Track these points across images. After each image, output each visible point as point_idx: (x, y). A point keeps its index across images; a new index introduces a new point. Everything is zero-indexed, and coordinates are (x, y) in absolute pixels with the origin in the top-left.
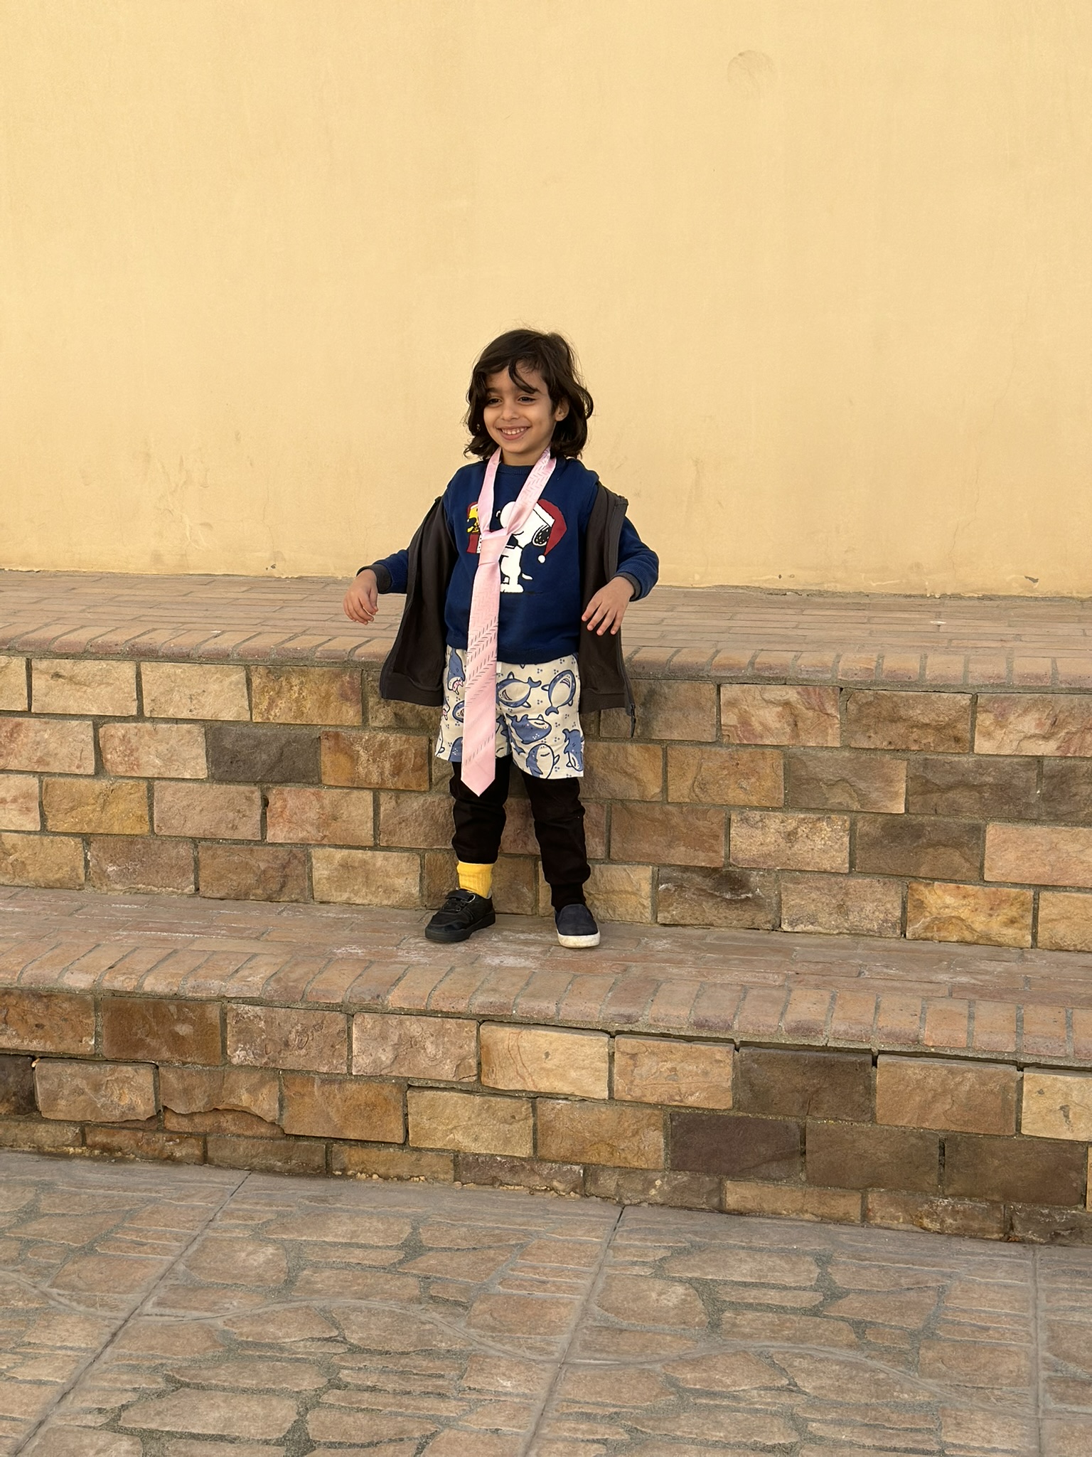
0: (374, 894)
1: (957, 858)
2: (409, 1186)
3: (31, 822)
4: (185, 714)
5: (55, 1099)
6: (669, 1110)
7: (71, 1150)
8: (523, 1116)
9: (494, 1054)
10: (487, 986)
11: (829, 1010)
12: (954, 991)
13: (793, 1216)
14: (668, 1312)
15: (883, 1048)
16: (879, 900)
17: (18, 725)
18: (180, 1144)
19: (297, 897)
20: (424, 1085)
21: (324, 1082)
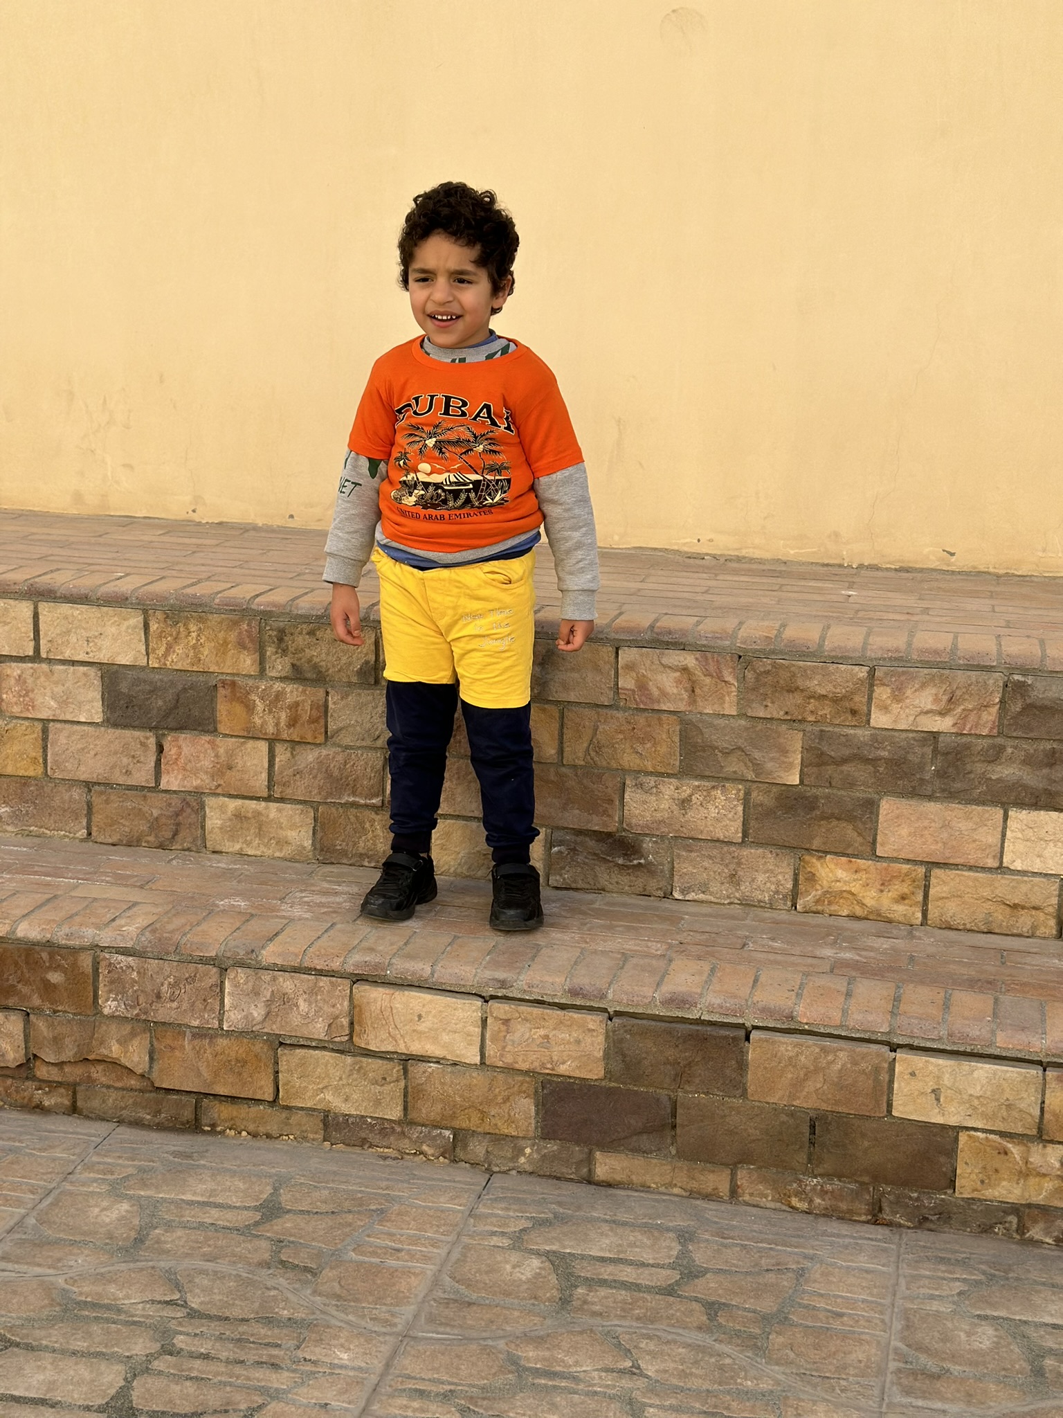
0: (267, 845)
1: (850, 832)
2: (277, 1144)
4: (82, 657)
6: (541, 1078)
8: (394, 1079)
9: (367, 1014)
10: (365, 944)
11: (706, 982)
12: (837, 967)
13: (662, 1189)
14: (518, 1286)
15: (757, 1023)
16: (772, 871)
18: (50, 1091)
19: (189, 845)
20: (296, 1043)
21: (194, 1036)
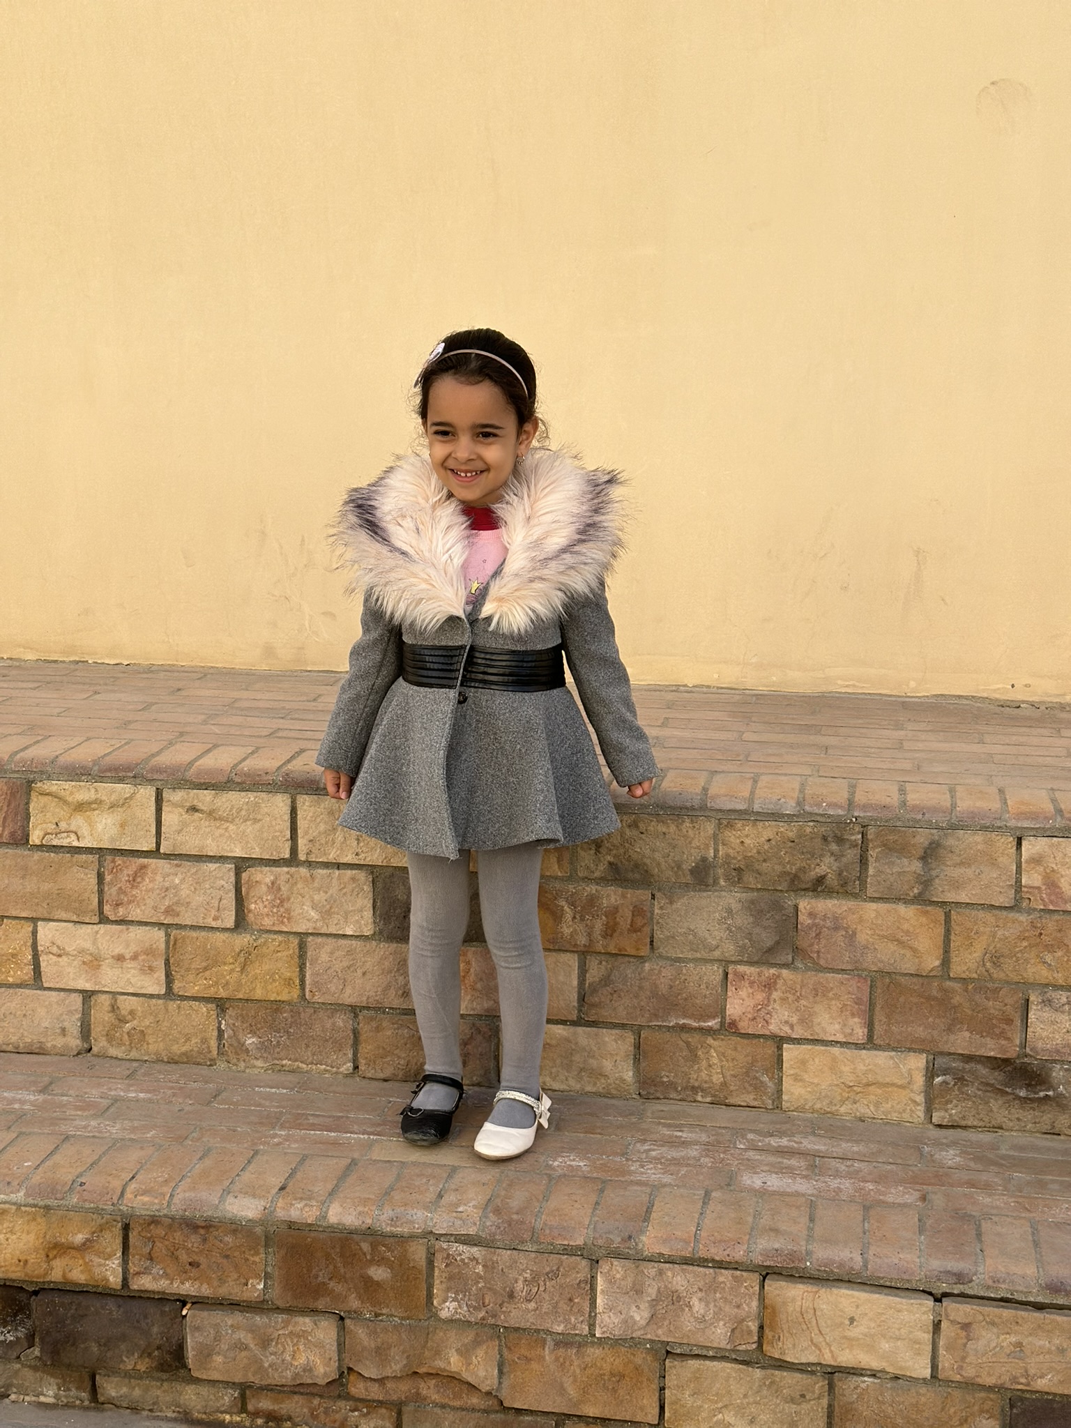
3: (155, 984)
4: (349, 858)
5: (209, 1355)
6: (1009, 1395)
7: (228, 1417)
8: (816, 1396)
9: (783, 1317)
10: (765, 1221)
17: (143, 867)
18: (368, 1413)
19: (480, 1079)
20: (688, 1352)
21: (558, 1344)
